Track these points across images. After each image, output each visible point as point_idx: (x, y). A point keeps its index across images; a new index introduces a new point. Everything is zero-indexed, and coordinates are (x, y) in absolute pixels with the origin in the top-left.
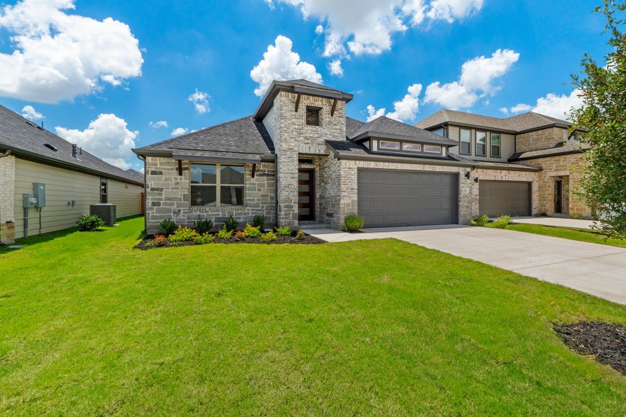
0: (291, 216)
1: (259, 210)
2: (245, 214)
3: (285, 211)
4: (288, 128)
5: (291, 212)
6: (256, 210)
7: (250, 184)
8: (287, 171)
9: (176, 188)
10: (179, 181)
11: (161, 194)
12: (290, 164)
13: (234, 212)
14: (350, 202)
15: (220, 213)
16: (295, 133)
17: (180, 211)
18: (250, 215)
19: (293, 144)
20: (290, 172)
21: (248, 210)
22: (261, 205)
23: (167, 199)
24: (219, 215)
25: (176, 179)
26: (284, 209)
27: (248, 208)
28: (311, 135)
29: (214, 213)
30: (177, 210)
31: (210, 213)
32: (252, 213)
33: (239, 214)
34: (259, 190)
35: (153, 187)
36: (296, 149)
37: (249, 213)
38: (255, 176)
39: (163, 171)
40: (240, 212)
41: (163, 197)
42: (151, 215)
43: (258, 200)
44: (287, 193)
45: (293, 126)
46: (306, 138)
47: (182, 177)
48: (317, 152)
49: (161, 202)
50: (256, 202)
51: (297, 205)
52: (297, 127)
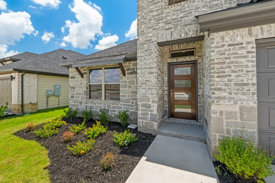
0: (149, 116)
1: (130, 106)
2: (118, 108)
3: (142, 110)
4: (145, 19)
5: (150, 113)
6: (128, 105)
7: (122, 82)
8: (144, 66)
9: (81, 87)
10: (82, 82)
11: (74, 91)
12: (147, 57)
13: (112, 106)
14: (237, 109)
15: (103, 105)
16: (152, 22)
17: (82, 102)
18: (123, 109)
19: (151, 35)
20: (148, 66)
21: (121, 105)
22: (131, 101)
23: (77, 94)
24: (102, 107)
25: (81, 81)
26: (141, 108)
27: (121, 103)
28: (174, 17)
29: (99, 105)
30: (81, 102)
31: (97, 105)
32: (125, 108)
33: (115, 107)
34: (130, 87)
35: (72, 86)
36: (154, 39)
37: (121, 108)
38: (127, 75)
39: (76, 76)
40: (115, 105)
41: (75, 93)
42: (70, 103)
43: (129, 96)
44: (144, 91)
45: (151, 14)
46: (167, 23)
47: (84, 79)
48: (183, 36)
49: (75, 96)
50: (127, 98)
51: (156, 105)
52: (155, 13)
